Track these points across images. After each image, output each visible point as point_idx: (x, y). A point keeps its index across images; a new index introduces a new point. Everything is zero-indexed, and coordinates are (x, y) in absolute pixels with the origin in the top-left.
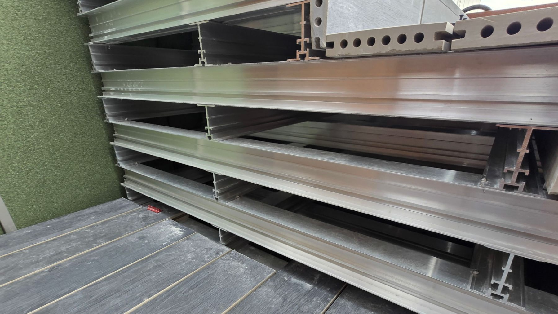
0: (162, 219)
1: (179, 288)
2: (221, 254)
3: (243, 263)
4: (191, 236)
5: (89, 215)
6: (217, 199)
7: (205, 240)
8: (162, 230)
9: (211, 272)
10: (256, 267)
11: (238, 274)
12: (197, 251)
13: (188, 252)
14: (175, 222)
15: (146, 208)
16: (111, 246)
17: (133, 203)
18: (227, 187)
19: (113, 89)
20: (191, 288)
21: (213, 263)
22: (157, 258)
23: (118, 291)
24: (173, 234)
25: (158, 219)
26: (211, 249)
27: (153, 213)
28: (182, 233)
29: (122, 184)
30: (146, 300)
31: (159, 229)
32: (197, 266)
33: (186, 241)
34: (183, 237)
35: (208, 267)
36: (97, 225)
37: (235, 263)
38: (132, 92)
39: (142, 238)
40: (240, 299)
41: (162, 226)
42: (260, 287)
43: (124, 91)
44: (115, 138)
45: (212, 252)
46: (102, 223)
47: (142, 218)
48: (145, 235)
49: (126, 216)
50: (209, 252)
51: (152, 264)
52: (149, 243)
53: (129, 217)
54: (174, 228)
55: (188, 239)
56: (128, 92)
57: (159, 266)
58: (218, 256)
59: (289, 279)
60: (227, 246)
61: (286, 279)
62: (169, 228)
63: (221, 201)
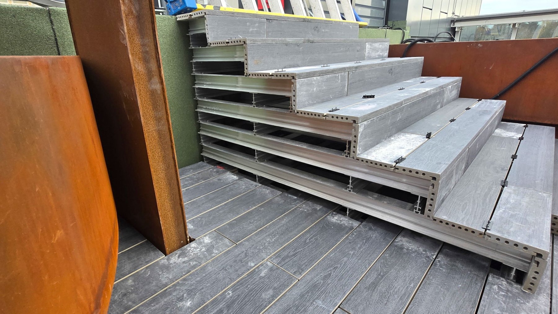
0: (226, 172)
1: (242, 197)
2: (258, 186)
3: (268, 190)
4: (242, 179)
5: (190, 169)
6: (256, 161)
7: (249, 181)
8: (228, 177)
9: (254, 192)
10: (273, 191)
11: (266, 193)
12: (246, 185)
13: (243, 185)
14: (233, 174)
15: (216, 167)
16: (207, 182)
17: (208, 164)
18: (261, 156)
19: (205, 107)
20: (247, 197)
21: (255, 189)
22: (230, 187)
23: (217, 197)
24: (233, 178)
25: (224, 172)
26: (253, 184)
27: (221, 169)
28: (238, 178)
29: (201, 154)
30: (230, 200)
31: (226, 176)
32: (248, 190)
33: (240, 182)
34: (238, 180)
35: (253, 191)
36: (196, 174)
37: (264, 190)
38: (216, 110)
39: (219, 180)
40: (267, 201)
41: (227, 175)
42: (275, 197)
43: (211, 109)
44: (201, 130)
45: (253, 185)
46: (198, 173)
47: (216, 171)
48: (220, 179)
49: (208, 170)
50: (252, 186)
51: (228, 189)
52: (223, 181)
53: (209, 171)
54: (233, 176)
55: (241, 181)
56: (213, 110)
57: (232, 190)
58: (256, 187)
59: (288, 195)
60: (260, 183)
61: (286, 195)
62: (231, 176)
63: (258, 162)
